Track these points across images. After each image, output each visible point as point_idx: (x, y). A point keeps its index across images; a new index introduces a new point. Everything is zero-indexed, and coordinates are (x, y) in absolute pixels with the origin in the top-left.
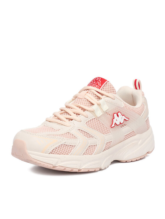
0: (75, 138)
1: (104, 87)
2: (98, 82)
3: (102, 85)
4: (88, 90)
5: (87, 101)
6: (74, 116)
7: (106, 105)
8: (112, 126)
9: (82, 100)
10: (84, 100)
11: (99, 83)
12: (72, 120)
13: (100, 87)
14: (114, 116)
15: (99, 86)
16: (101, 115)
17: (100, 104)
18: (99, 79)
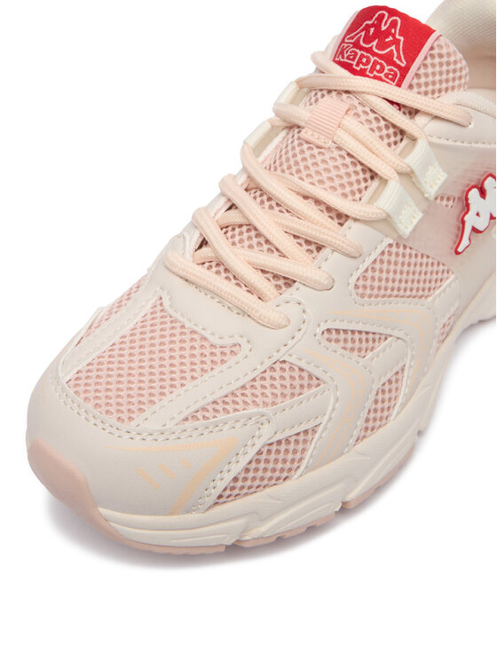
0: (315, 382)
1: (429, 61)
2: (393, 48)
3: (411, 60)
4: (347, 92)
5: (348, 160)
6: (297, 262)
7: (436, 164)
8: (460, 250)
9: (327, 156)
10: (336, 153)
11: (398, 51)
12: (289, 282)
13: (405, 71)
14: (467, 199)
15: (398, 67)
16: (415, 222)
17: (412, 172)
18: (394, 24)
